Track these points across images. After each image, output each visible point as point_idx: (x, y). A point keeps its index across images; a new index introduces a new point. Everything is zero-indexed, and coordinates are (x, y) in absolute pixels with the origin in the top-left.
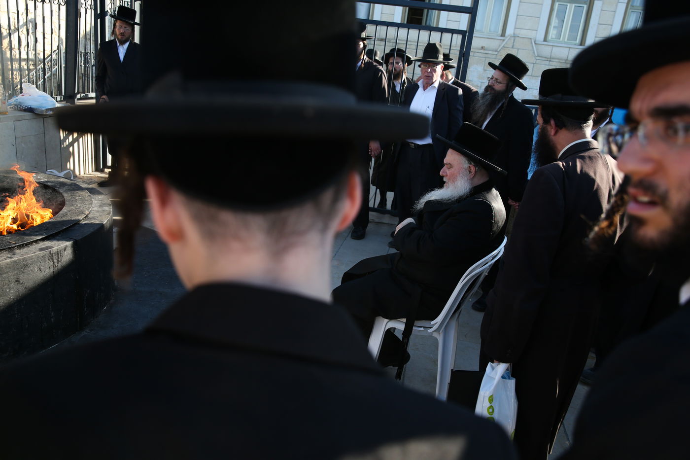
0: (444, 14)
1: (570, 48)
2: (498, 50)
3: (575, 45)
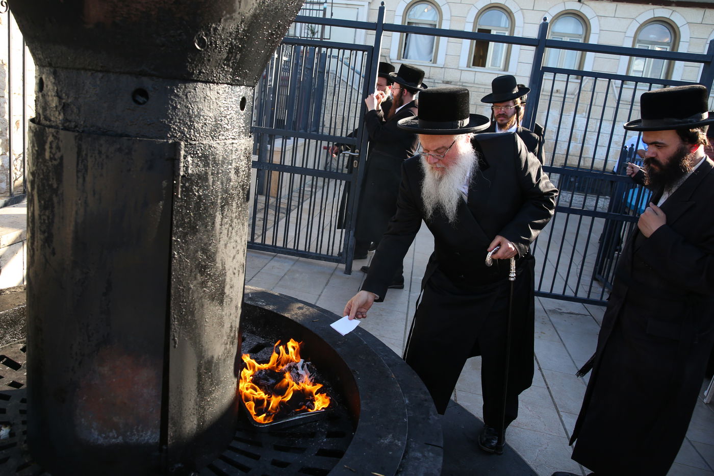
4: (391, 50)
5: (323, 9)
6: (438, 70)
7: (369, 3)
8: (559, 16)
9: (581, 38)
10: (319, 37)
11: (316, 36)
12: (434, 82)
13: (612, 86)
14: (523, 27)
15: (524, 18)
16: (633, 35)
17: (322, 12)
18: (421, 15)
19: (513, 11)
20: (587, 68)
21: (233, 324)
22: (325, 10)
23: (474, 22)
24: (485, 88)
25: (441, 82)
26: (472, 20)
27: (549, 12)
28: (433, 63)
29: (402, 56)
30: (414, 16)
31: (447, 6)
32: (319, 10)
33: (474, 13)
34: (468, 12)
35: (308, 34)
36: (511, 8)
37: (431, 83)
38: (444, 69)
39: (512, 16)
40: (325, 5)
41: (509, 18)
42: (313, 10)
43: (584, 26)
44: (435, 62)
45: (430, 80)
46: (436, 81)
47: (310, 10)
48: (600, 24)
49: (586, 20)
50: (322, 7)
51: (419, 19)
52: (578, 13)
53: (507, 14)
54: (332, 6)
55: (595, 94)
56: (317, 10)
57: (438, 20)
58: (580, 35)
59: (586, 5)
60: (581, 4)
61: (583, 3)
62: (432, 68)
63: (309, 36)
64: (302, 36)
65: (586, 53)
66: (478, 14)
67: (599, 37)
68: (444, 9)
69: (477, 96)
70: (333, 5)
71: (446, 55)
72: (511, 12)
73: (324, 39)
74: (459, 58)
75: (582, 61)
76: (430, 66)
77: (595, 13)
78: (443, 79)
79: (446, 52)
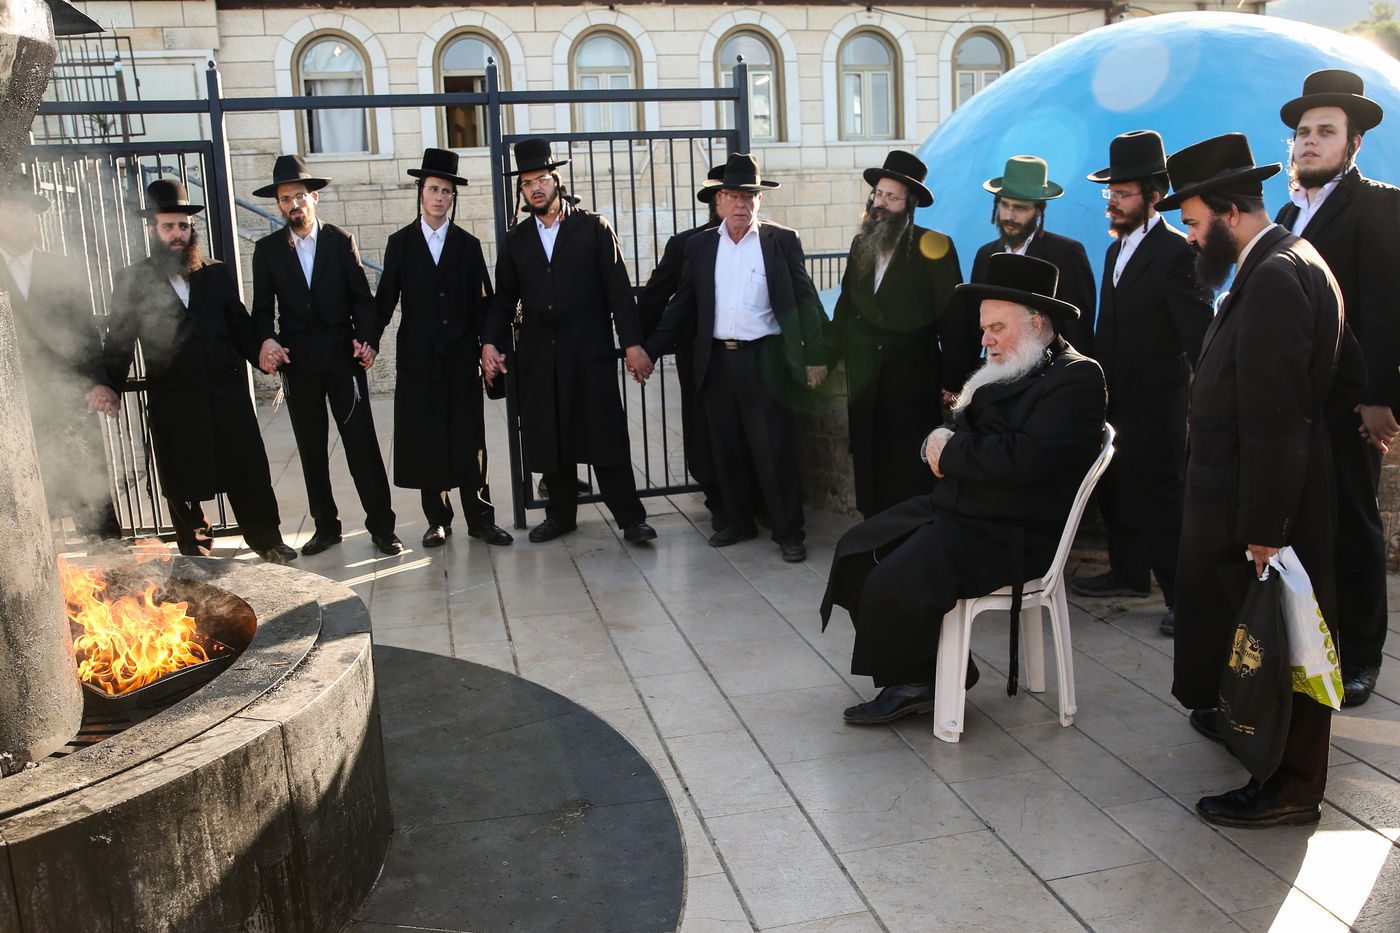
0: (519, 109)
1: (764, 148)
2: (642, 171)
3: (771, 142)
4: (282, 137)
5: (114, 74)
6: (384, 166)
7: (214, 50)
8: (584, 38)
9: (630, 72)
10: (120, 132)
11: (112, 132)
12: (382, 190)
13: (698, 150)
14: (525, 65)
15: (523, 48)
16: (711, 58)
17: (114, 80)
18: (328, 63)
19: (501, 39)
20: (651, 126)
21: (40, 548)
22: (119, 76)
23: (433, 66)
24: (481, 186)
25: (396, 187)
26: (430, 63)
27: (565, 31)
28: (373, 154)
29: (308, 148)
30: (315, 67)
31: (373, 40)
32: (107, 77)
33: (428, 50)
34: (418, 49)
35: (92, 129)
36: (495, 33)
37: (376, 193)
38: (395, 162)
39: (499, 45)
40: (118, 65)
41: (496, 51)
42: (92, 77)
43: (630, 52)
44: (376, 151)
45: (374, 187)
46: (385, 187)
47: (86, 78)
48: (654, 45)
49: (630, 41)
50: (111, 71)
51: (326, 71)
52: (615, 30)
53: (491, 43)
54: (134, 65)
55: (675, 166)
56: (101, 78)
57: (364, 71)
58: (627, 68)
59: (624, 14)
60: (615, 14)
61: (619, 12)
62: (371, 163)
63: (96, 134)
64: (82, 134)
65: (643, 105)
66: (438, 51)
67: (658, 67)
68: (371, 47)
69: (470, 203)
70: (136, 62)
71: (394, 134)
72: (498, 39)
73: (133, 135)
74: (421, 137)
75: (640, 117)
76: (369, 161)
77: (643, 27)
78: (398, 182)
79: (393, 129)
